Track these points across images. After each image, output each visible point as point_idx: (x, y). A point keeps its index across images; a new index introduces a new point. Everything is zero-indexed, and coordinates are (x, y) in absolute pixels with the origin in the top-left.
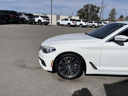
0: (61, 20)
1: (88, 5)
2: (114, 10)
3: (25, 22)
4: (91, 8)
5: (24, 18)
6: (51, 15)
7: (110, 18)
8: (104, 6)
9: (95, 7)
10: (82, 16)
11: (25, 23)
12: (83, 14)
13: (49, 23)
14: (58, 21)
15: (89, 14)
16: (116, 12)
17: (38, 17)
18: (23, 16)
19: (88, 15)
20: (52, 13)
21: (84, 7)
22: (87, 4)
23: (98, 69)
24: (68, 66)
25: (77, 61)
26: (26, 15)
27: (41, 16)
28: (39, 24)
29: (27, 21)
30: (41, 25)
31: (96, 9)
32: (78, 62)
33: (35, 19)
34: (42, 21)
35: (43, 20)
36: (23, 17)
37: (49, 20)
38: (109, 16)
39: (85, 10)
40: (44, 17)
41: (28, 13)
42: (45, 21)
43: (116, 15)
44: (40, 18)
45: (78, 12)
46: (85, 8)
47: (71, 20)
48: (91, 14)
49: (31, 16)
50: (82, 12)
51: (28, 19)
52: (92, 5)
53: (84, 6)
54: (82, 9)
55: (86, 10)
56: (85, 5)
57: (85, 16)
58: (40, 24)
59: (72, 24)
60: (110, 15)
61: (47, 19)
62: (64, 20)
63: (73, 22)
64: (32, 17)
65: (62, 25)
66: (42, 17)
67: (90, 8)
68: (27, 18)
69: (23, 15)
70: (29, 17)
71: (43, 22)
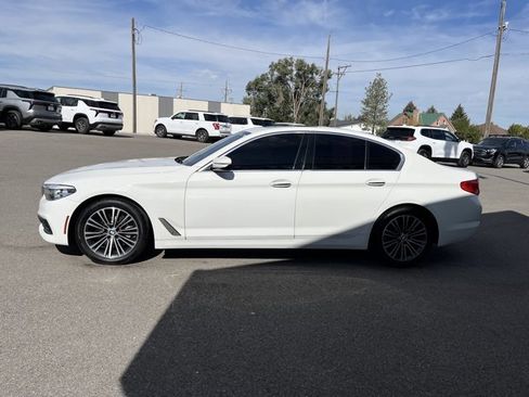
0: (173, 118)
1: (287, 63)
2: (379, 83)
3: (19, 123)
4: (298, 75)
5: (15, 108)
6: (132, 96)
7: (366, 114)
8: (341, 70)
9: (313, 70)
10: (265, 104)
11: (18, 128)
12: (270, 96)
13: (120, 126)
14: (161, 121)
15: (291, 95)
16: (389, 90)
17: (72, 102)
18: (12, 99)
19: (287, 102)
20: (135, 90)
21: (273, 70)
22: (282, 58)
23: (183, 235)
24: (109, 229)
25: (129, 218)
26: (23, 94)
27: (86, 102)
28: (76, 132)
29: (25, 116)
30: (88, 133)
31: (317, 78)
32: (132, 219)
33: (62, 113)
34: (93, 119)
35: (93, 117)
36: (12, 103)
37: (118, 115)
38: (364, 106)
39: (276, 82)
40: (101, 104)
41: (31, 86)
42: (103, 118)
43: (389, 102)
44: (82, 108)
45: (249, 89)
46: (276, 73)
47: (209, 118)
48: (299, 95)
49: (43, 98)
50: (266, 89)
51: (31, 111)
52: (301, 64)
53: (274, 67)
54: (264, 78)
55: (281, 80)
56: (276, 62)
57: (277, 105)
58: (82, 130)
59: (213, 132)
60: (367, 103)
61: (110, 114)
62: (183, 116)
63: (217, 127)
64: (47, 105)
65: (177, 136)
66: (90, 103)
67: (295, 72)
68: (26, 107)
69: (10, 94)
70: (35, 103)
71: (96, 124)
